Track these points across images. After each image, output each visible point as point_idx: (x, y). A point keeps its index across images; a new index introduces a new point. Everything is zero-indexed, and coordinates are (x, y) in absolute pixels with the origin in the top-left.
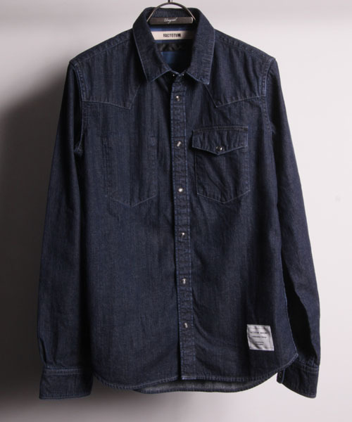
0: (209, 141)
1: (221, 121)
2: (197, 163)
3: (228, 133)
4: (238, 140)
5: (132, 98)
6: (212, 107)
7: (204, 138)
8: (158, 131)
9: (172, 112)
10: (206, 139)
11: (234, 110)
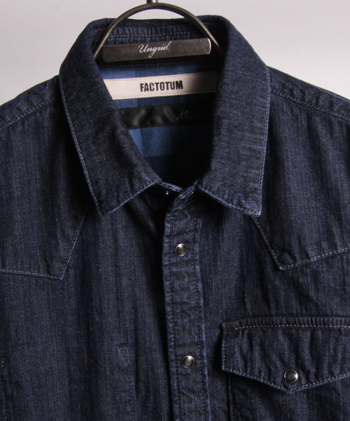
0: (265, 356)
1: (294, 303)
2: (235, 404)
3: (313, 334)
4: (340, 356)
5: (66, 251)
6: (269, 269)
7: (251, 346)
8: (136, 330)
9: (167, 283)
10: (257, 349)
11: (328, 277)
